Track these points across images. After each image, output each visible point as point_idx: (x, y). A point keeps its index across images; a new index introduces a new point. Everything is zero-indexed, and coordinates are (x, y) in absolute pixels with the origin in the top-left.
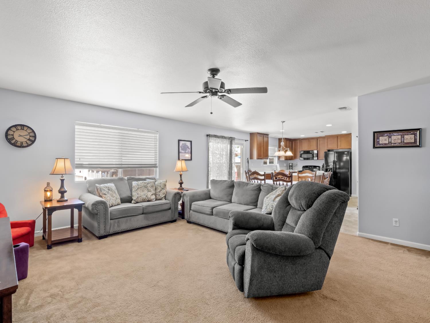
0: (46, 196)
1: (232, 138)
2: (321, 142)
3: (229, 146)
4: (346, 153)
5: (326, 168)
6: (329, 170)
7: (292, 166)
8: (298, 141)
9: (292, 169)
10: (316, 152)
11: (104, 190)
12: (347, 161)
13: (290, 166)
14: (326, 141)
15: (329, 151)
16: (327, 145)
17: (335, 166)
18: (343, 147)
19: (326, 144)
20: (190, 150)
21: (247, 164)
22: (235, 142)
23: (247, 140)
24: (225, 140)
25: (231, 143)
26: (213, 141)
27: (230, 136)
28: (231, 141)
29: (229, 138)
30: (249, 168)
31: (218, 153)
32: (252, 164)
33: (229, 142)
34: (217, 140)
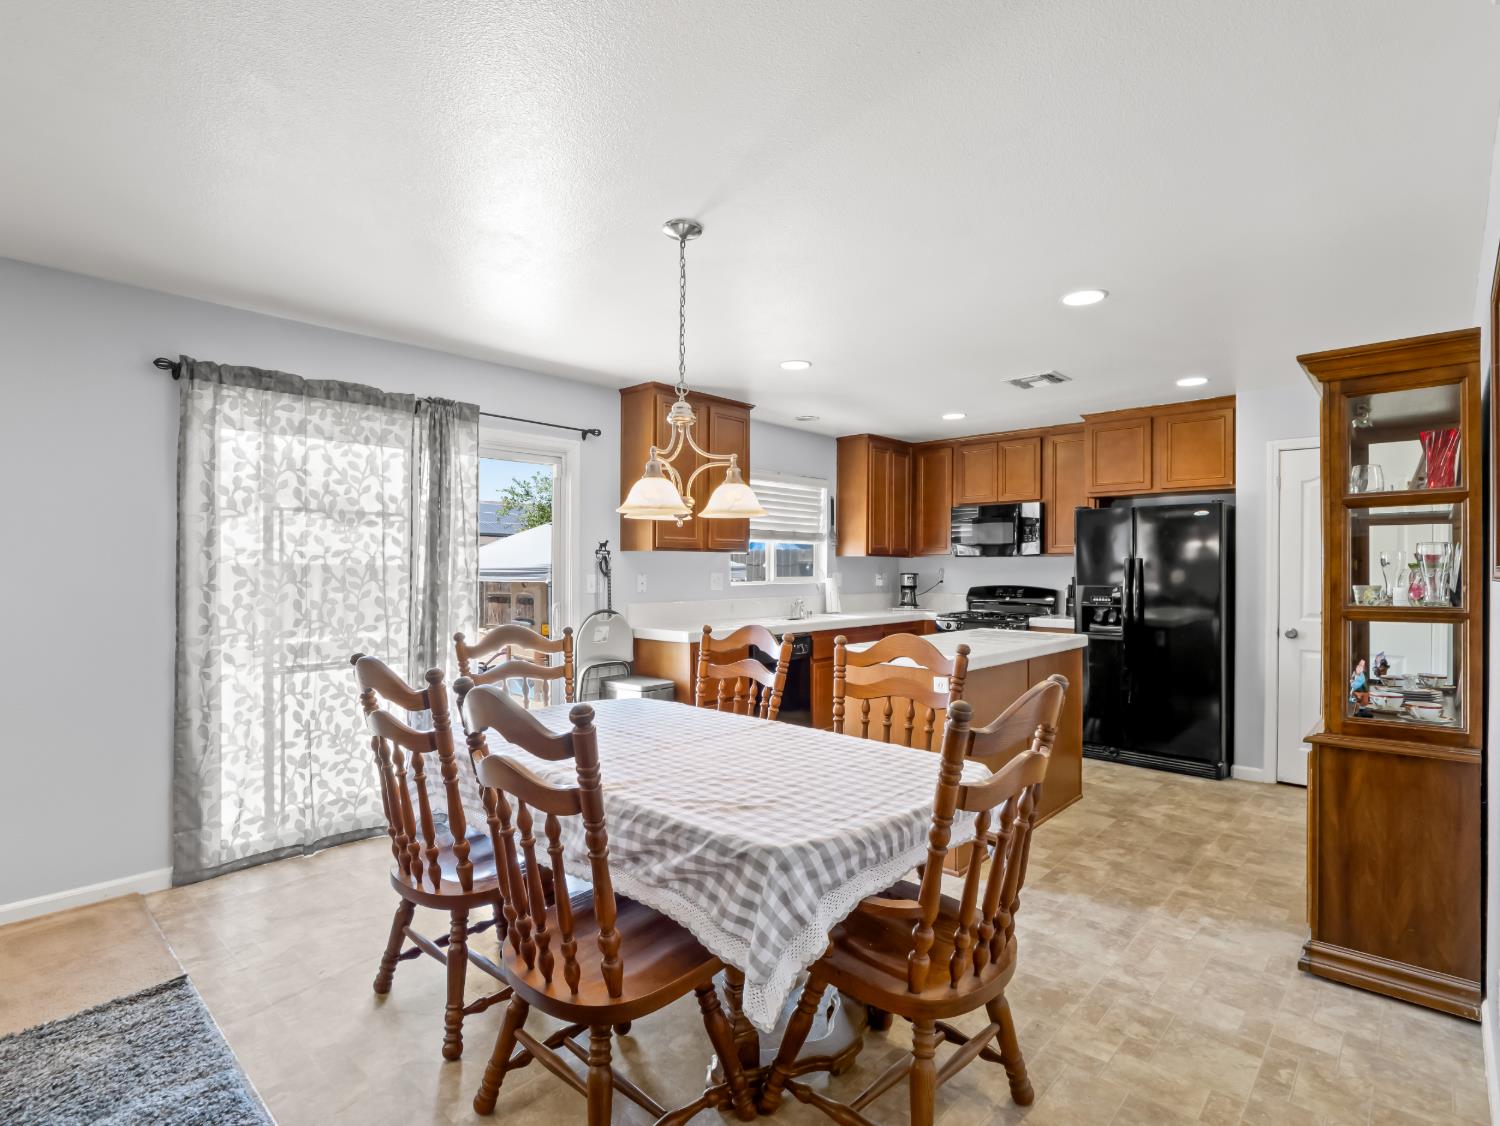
1: (445, 403)
2: (1062, 454)
4: (1204, 513)
5: (1086, 603)
6: (1101, 612)
7: (913, 588)
8: (946, 454)
9: (915, 605)
10: (1031, 510)
12: (1205, 560)
13: (904, 587)
14: (1088, 445)
15: (1106, 502)
16: (1095, 468)
17: (1135, 591)
18: (1183, 480)
19: (1088, 464)
21: (593, 577)
22: (470, 434)
23: (596, 433)
24: (371, 410)
25: (432, 440)
26: (235, 415)
27: (421, 393)
28: (432, 428)
29: (419, 403)
30: (609, 604)
31: (296, 503)
32: (640, 577)
33: (417, 431)
34: (287, 409)
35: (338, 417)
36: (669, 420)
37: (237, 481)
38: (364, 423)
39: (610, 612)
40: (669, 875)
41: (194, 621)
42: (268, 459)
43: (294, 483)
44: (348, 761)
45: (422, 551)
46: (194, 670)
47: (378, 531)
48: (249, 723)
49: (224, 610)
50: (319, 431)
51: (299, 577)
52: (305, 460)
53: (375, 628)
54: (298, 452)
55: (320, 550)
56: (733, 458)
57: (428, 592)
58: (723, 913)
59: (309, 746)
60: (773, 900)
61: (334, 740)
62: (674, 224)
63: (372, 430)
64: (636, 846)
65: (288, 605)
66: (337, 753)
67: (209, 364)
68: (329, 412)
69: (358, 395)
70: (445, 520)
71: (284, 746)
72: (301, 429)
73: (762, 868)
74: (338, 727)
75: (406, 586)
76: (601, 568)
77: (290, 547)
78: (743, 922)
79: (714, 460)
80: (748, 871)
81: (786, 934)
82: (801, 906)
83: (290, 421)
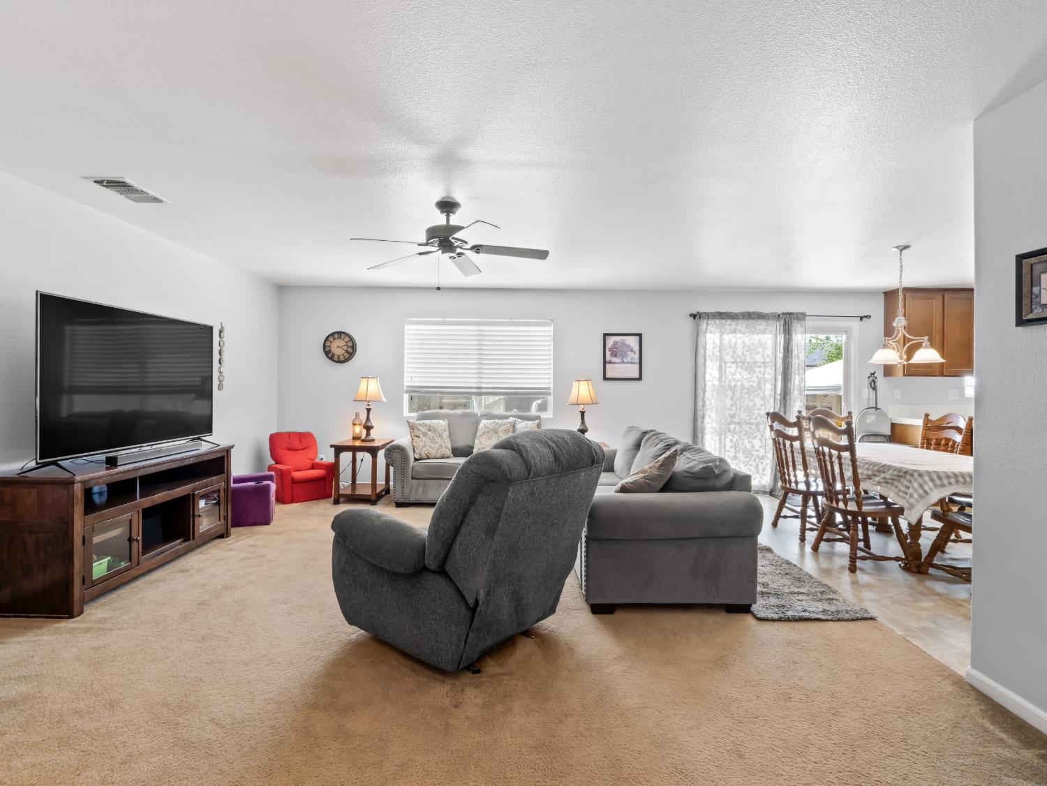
0: (354, 432)
1: (790, 314)
3: (781, 339)
11: (419, 430)
20: (636, 357)
21: (866, 392)
22: (802, 326)
23: (868, 317)
24: (759, 322)
25: (785, 331)
26: (713, 330)
27: (779, 311)
28: (785, 325)
29: (779, 316)
30: (876, 403)
31: (733, 360)
32: (896, 391)
33: (778, 328)
34: (729, 324)
35: (747, 326)
36: (894, 324)
37: (713, 353)
38: (757, 327)
39: (876, 408)
40: (882, 480)
41: (700, 403)
42: (721, 344)
43: (731, 353)
44: (748, 461)
45: (780, 377)
46: (700, 419)
47: (762, 370)
48: (715, 440)
49: (708, 399)
50: (741, 332)
51: (733, 389)
52: (736, 344)
53: (760, 409)
54: (733, 340)
55: (740, 377)
56: (926, 338)
57: (783, 395)
58: (899, 490)
59: (735, 452)
60: (916, 485)
61: (744, 452)
62: (897, 247)
63: (760, 329)
64: (870, 473)
65: (729, 398)
66: (745, 457)
67: (705, 313)
68: (744, 324)
69: (755, 316)
70: (790, 365)
71: (725, 451)
72: (734, 332)
73: (912, 475)
74: (746, 447)
75: (773, 393)
76: (871, 385)
77: (730, 377)
78: (906, 493)
79: (915, 340)
80: (908, 477)
81: (921, 496)
82: (926, 488)
83: (730, 330)
